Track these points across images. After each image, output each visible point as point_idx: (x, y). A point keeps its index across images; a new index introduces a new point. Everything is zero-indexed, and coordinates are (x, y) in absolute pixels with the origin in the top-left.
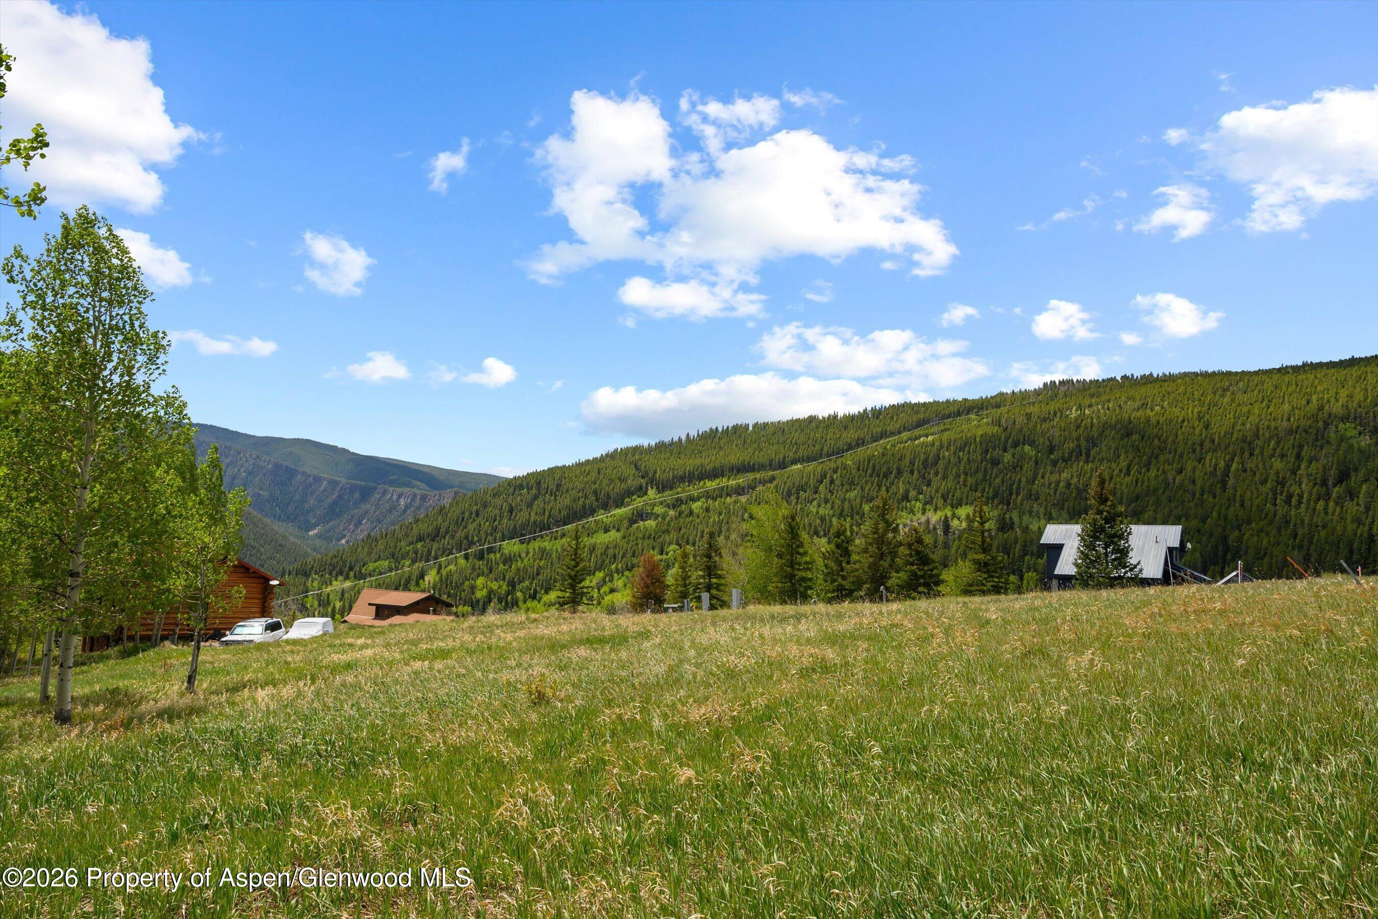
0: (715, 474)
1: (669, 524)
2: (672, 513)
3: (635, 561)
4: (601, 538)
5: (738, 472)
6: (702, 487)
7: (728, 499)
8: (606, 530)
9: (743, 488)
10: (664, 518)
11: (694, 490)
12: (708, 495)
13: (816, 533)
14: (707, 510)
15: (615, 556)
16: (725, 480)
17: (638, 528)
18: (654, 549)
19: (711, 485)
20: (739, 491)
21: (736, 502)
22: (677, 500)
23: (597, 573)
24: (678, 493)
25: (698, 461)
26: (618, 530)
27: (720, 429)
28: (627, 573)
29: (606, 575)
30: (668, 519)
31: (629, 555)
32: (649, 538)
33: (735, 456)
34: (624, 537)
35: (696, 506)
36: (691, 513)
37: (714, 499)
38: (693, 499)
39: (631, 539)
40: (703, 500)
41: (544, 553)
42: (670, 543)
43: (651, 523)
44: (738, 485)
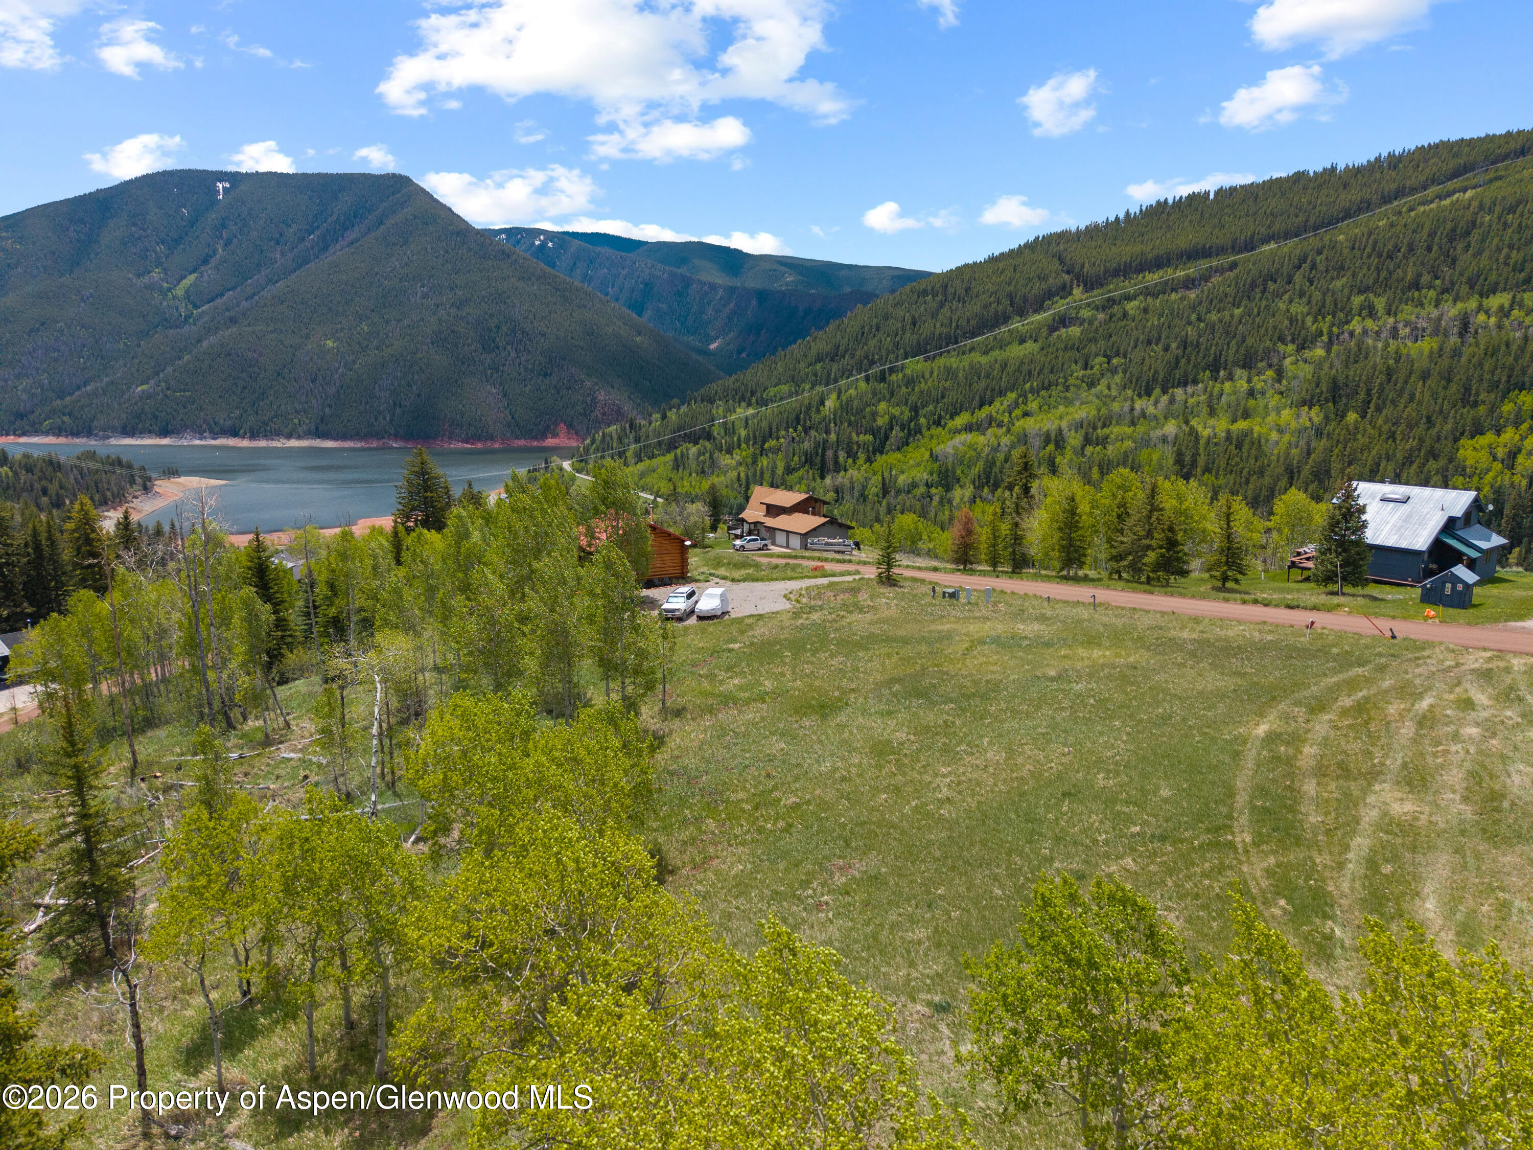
0: (1159, 263)
1: (1096, 330)
2: (1101, 316)
3: (1053, 377)
4: (1016, 351)
5: (1189, 259)
6: (1141, 282)
7: (1174, 296)
8: (1022, 341)
9: (1193, 280)
10: (1091, 323)
11: (1130, 286)
12: (1148, 292)
13: (1282, 339)
14: (1145, 311)
15: (1030, 373)
16: (1170, 271)
17: (1059, 337)
18: (1076, 363)
19: (1152, 278)
20: (1189, 283)
21: (1183, 299)
22: (1108, 300)
23: (1009, 394)
24: (1109, 292)
25: (1137, 248)
26: (1036, 341)
27: (1170, 201)
28: (1043, 393)
29: (1020, 396)
30: (1096, 323)
31: (1046, 371)
32: (1072, 348)
33: (1186, 239)
34: (1043, 349)
35: (1131, 307)
36: (1125, 315)
37: (1155, 296)
38: (1128, 298)
39: (1050, 350)
40: (1141, 297)
41: (949, 373)
42: (1096, 355)
43: (1075, 331)
44: (1187, 276)
